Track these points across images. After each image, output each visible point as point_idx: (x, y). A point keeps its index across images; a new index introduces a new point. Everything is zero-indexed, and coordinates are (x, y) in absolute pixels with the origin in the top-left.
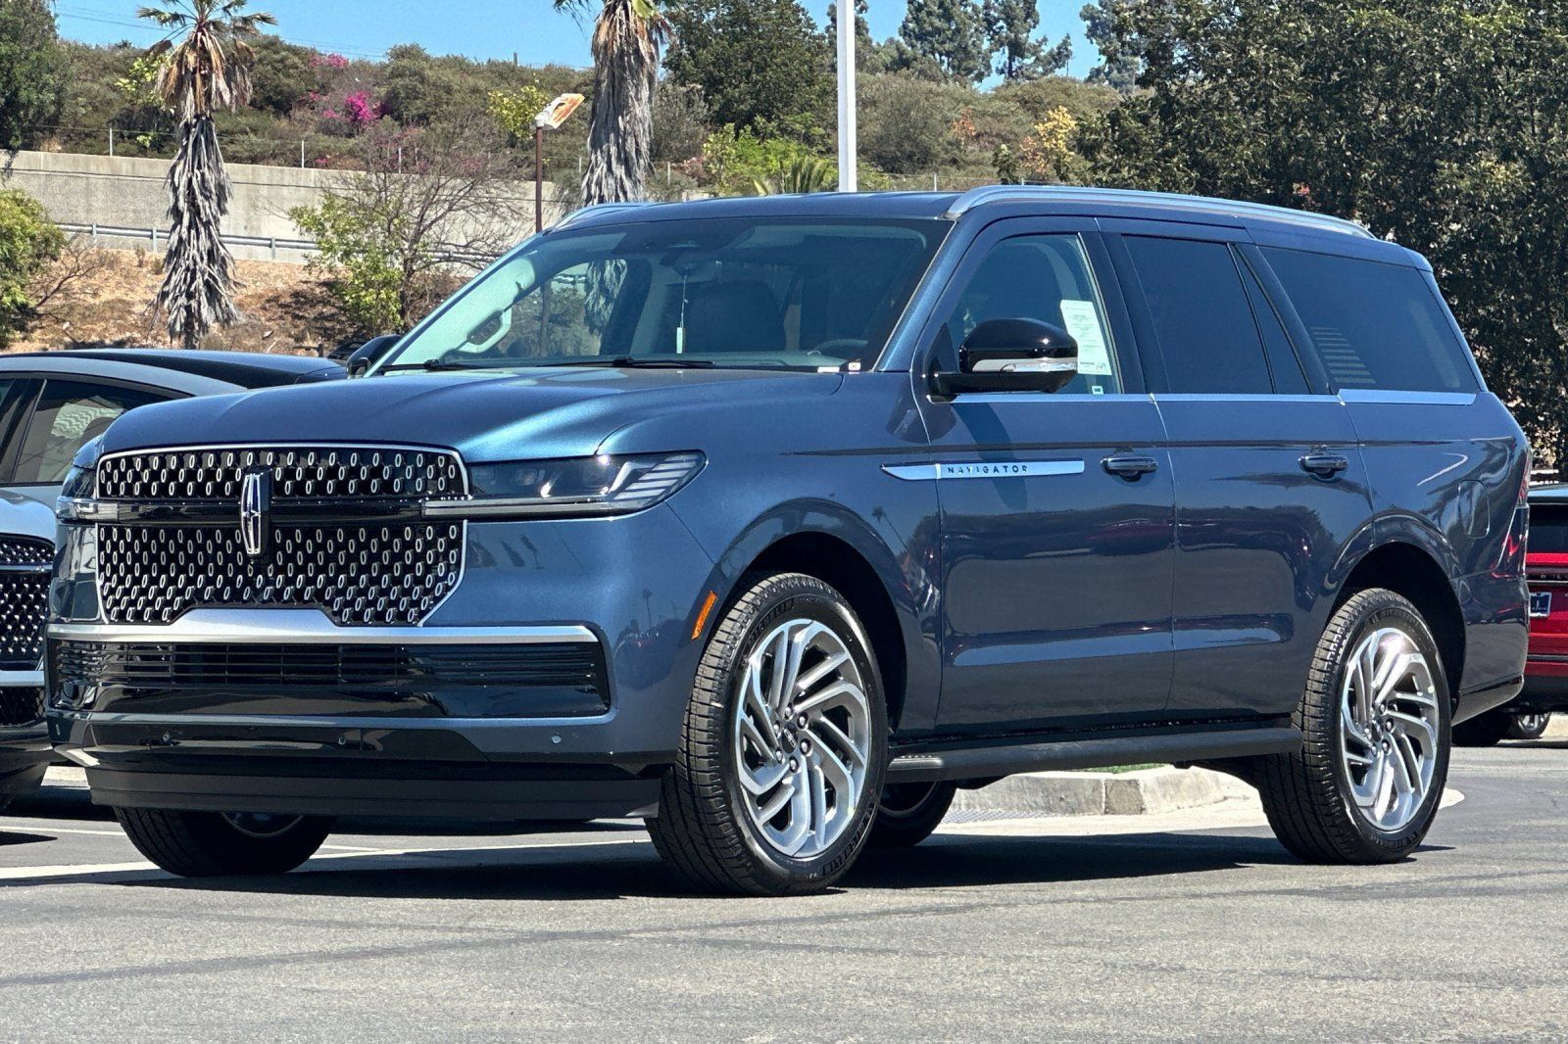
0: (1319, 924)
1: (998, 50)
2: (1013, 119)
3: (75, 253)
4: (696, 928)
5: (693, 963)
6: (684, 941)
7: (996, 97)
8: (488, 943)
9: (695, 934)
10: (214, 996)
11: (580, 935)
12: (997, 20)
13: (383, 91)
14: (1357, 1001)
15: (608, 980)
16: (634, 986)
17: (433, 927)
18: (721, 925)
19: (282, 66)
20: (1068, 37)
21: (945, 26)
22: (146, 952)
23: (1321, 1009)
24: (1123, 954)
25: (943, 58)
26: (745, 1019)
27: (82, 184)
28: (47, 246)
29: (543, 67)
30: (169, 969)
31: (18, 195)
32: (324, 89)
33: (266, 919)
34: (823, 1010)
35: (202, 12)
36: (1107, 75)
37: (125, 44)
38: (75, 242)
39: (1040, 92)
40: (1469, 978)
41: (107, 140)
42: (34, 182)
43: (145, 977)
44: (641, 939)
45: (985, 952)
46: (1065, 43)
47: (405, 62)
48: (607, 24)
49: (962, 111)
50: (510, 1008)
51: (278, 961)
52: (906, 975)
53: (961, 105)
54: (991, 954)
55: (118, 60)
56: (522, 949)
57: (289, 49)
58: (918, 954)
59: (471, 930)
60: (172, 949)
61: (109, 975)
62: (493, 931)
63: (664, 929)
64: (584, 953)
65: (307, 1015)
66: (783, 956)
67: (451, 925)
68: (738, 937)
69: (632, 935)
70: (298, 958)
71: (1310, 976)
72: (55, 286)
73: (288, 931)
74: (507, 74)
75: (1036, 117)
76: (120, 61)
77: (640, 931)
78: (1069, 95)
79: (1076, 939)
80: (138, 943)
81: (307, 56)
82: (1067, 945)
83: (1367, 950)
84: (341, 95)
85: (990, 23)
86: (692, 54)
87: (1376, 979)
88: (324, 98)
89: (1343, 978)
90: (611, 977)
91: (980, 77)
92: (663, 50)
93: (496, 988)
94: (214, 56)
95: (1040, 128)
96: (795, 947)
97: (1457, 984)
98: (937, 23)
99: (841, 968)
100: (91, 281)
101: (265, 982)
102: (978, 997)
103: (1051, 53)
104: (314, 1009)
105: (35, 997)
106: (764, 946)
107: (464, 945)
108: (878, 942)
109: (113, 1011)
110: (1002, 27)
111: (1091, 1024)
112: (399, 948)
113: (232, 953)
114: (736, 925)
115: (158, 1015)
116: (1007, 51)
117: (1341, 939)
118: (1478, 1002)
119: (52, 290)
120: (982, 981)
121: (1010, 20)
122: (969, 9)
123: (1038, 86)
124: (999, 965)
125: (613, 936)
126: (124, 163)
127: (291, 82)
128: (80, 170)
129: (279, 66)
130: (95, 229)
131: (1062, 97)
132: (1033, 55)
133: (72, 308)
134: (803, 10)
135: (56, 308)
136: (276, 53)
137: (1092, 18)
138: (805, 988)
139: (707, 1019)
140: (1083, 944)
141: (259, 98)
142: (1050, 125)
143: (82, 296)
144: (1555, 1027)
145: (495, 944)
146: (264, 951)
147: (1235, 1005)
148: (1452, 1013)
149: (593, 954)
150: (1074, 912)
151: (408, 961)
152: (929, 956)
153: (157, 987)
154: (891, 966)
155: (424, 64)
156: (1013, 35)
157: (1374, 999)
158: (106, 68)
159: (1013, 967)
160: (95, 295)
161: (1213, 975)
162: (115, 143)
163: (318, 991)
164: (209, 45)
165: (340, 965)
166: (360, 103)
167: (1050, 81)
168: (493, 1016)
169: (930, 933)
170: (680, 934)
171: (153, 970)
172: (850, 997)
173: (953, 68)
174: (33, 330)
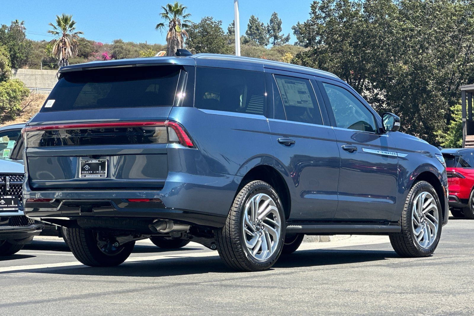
0: (390, 276)
1: (271, 38)
2: (276, 56)
3: (32, 95)
4: (218, 281)
5: (220, 292)
6: (216, 285)
7: (272, 50)
8: (161, 287)
9: (219, 283)
10: (87, 306)
11: (186, 284)
12: (271, 30)
13: (112, 51)
14: (410, 301)
15: (197, 298)
16: (205, 300)
17: (145, 282)
18: (225, 280)
19: (86, 46)
20: (289, 34)
21: (257, 32)
22: (66, 292)
23: (400, 303)
24: (339, 286)
25: (257, 40)
26: (239, 310)
27: (34, 77)
28: (25, 94)
29: (154, 45)
30: (72, 298)
31: (17, 80)
32: (97, 51)
33: (98, 281)
34: (260, 307)
35: (64, 32)
36: (299, 44)
37: (44, 41)
38: (32, 92)
39: (283, 49)
40: (439, 292)
41: (40, 65)
42: (22, 77)
43: (67, 301)
44: (204, 285)
45: (301, 287)
46: (289, 36)
47: (118, 44)
48: (170, 33)
49: (263, 54)
50: (171, 308)
51: (104, 294)
52: (281, 295)
53: (263, 52)
54: (303, 288)
55: (43, 45)
56: (171, 289)
57: (87, 41)
58: (282, 288)
59: (156, 283)
60: (73, 291)
61: (56, 300)
62: (162, 283)
63: (209, 282)
64: (189, 290)
65: (114, 312)
66: (245, 289)
67: (150, 281)
68: (231, 283)
69: (201, 284)
70: (109, 293)
71: (394, 293)
72: (28, 104)
73: (105, 284)
74: (144, 46)
75: (282, 55)
76: (44, 45)
77: (203, 282)
78: (290, 49)
79: (325, 282)
80: (63, 289)
81: (92, 43)
82: (323, 284)
83: (407, 284)
84: (101, 53)
85: (269, 31)
86: (192, 40)
87: (413, 293)
88: (97, 54)
89: (404, 293)
90: (198, 297)
91: (266, 45)
92: (185, 39)
93: (166, 301)
94: (67, 43)
95: (283, 58)
96: (248, 286)
97: (436, 294)
98: (255, 31)
99: (262, 293)
100: (37, 102)
101: (101, 301)
102: (302, 301)
103: (285, 38)
104: (116, 310)
105: (36, 308)
106: (239, 286)
107: (155, 288)
108: (270, 284)
109: (59, 312)
110: (272, 32)
111: (336, 309)
112: (137, 289)
113: (90, 292)
114: (229, 280)
115: (72, 313)
116: (273, 38)
117: (399, 280)
118: (444, 300)
119: (27, 105)
120: (302, 296)
121: (274, 30)
122: (263, 27)
123: (282, 47)
124: (306, 291)
125: (196, 284)
126: (45, 72)
127: (88, 50)
128: (33, 73)
129: (85, 46)
130: (38, 89)
131: (289, 50)
132: (280, 39)
133: (32, 110)
134: (221, 28)
135: (28, 110)
136: (84, 42)
137: (295, 29)
138: (253, 299)
139: (228, 311)
140: (327, 284)
141: (80, 54)
142: (286, 57)
143: (35, 107)
144: (468, 308)
145: (164, 287)
146: (99, 291)
147: (376, 302)
148: (439, 304)
149: (192, 290)
150: (322, 273)
151: (140, 293)
152: (285, 288)
153: (71, 304)
154: (276, 292)
155: (122, 44)
156: (275, 34)
157: (414, 300)
158: (39, 47)
159: (310, 292)
160: (38, 106)
161: (367, 293)
162: (43, 66)
163: (116, 304)
164: (66, 40)
165: (121, 295)
166: (106, 55)
167: (286, 46)
168: (167, 311)
169: (284, 281)
170: (215, 283)
171: (68, 298)
172: (267, 302)
173: (259, 42)
174: (22, 115)
